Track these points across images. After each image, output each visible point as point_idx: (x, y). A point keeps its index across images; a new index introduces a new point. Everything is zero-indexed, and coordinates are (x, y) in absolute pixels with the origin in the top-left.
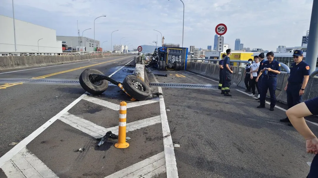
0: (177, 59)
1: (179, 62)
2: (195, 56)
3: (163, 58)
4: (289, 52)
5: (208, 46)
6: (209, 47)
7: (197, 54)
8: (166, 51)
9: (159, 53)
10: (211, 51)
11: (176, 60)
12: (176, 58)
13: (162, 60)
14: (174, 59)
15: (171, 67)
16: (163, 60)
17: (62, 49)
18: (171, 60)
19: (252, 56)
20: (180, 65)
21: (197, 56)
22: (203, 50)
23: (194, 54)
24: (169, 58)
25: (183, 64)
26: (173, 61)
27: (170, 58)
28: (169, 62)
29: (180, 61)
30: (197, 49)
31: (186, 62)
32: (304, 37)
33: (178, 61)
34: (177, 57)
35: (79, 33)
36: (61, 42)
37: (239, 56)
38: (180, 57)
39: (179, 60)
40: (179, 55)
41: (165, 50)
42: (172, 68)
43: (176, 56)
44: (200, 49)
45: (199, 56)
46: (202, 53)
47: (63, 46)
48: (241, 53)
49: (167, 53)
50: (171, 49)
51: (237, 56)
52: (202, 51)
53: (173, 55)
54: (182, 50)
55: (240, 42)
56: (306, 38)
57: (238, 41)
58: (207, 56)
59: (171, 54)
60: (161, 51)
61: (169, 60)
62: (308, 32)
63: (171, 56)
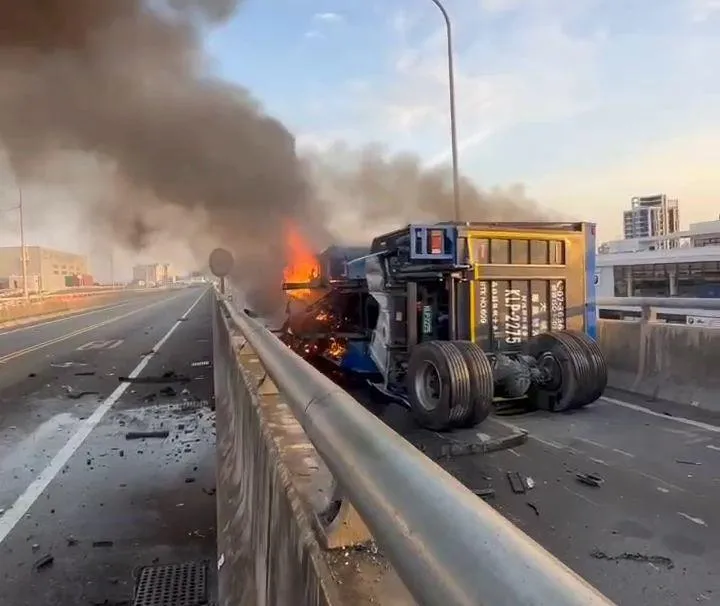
0: (535, 310)
3: (432, 311)
8: (460, 250)
11: (530, 317)
12: (530, 304)
13: (428, 327)
14: (519, 315)
15: (529, 384)
18: (501, 324)
24: (481, 308)
26: (516, 328)
27: (489, 309)
32: (627, 215)
34: (535, 298)
38: (556, 292)
39: (548, 316)
40: (549, 283)
43: (527, 286)
49: (468, 273)
50: (490, 238)
53: (510, 284)
56: (631, 217)
59: (495, 280)
60: (425, 261)
61: (483, 321)
62: (636, 200)
63: (494, 291)
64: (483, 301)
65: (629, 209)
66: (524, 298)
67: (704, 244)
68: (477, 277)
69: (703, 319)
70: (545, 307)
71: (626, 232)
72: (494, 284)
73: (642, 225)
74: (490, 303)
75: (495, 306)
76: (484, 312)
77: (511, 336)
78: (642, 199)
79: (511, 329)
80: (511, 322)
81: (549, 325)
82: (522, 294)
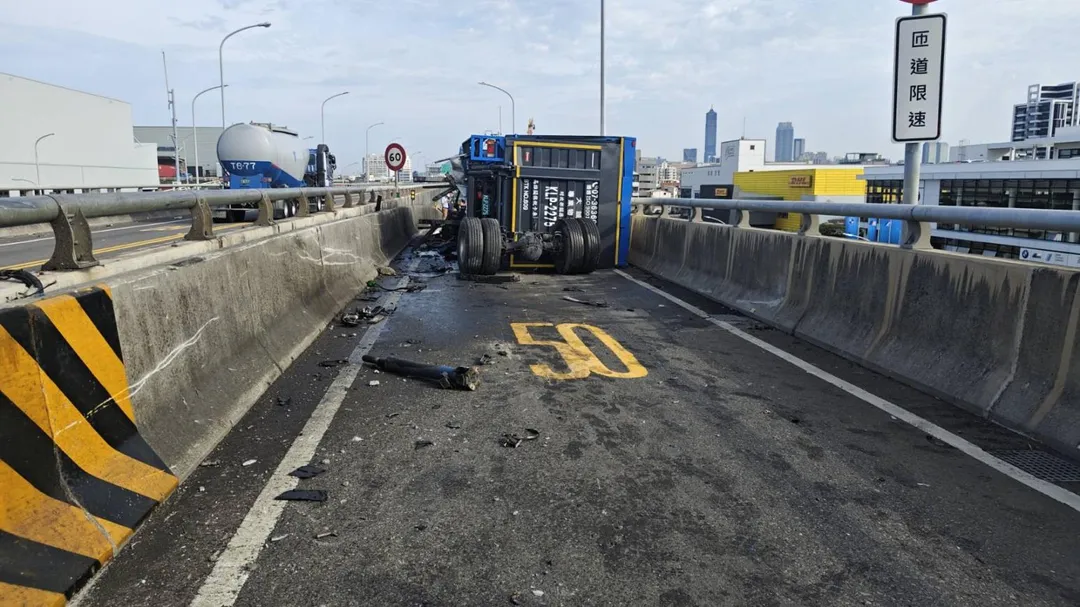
0: (571, 203)
1: (583, 225)
2: (645, 185)
3: (490, 199)
4: (1000, 159)
5: (686, 151)
6: (690, 154)
7: (649, 178)
8: (507, 155)
9: (467, 174)
10: (696, 167)
11: (566, 208)
12: (567, 198)
13: (486, 211)
14: (556, 206)
15: (540, 252)
16: (493, 214)
17: (157, 171)
18: (540, 212)
19: (859, 177)
20: (593, 239)
21: (649, 185)
22: (670, 164)
23: (641, 178)
24: (523, 198)
25: (607, 232)
26: (553, 215)
27: (531, 200)
28: (529, 222)
29: (594, 217)
30: (649, 159)
31: (626, 219)
32: (1018, 109)
33: (579, 215)
34: (571, 194)
35: (172, 102)
36: (155, 146)
37: (807, 180)
38: (591, 190)
39: (583, 208)
40: (585, 183)
41: (501, 153)
42: (547, 256)
43: (565, 185)
44: (660, 161)
45: (657, 185)
46: (666, 173)
47: (162, 161)
48: (814, 171)
49: (511, 172)
50: (533, 147)
51: (801, 180)
52: (664, 166)
53: (550, 182)
54: (598, 152)
55: (792, 131)
56: (1025, 112)
57: (785, 131)
58: (685, 184)
59: (537, 179)
60: (480, 162)
61: (526, 208)
62: (1034, 89)
63: (536, 187)
64: (526, 194)
65: (1023, 101)
66: (562, 193)
67: (1071, 156)
68: (518, 176)
69: (1039, 253)
70: (580, 201)
71: (1015, 134)
72: (535, 182)
73: (1038, 125)
74: (531, 195)
75: (535, 198)
76: (526, 202)
77: (548, 221)
78: (1044, 88)
79: (548, 216)
80: (549, 210)
81: (583, 215)
82: (559, 190)
